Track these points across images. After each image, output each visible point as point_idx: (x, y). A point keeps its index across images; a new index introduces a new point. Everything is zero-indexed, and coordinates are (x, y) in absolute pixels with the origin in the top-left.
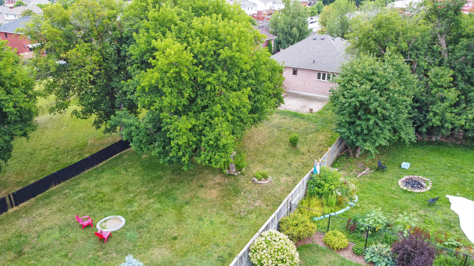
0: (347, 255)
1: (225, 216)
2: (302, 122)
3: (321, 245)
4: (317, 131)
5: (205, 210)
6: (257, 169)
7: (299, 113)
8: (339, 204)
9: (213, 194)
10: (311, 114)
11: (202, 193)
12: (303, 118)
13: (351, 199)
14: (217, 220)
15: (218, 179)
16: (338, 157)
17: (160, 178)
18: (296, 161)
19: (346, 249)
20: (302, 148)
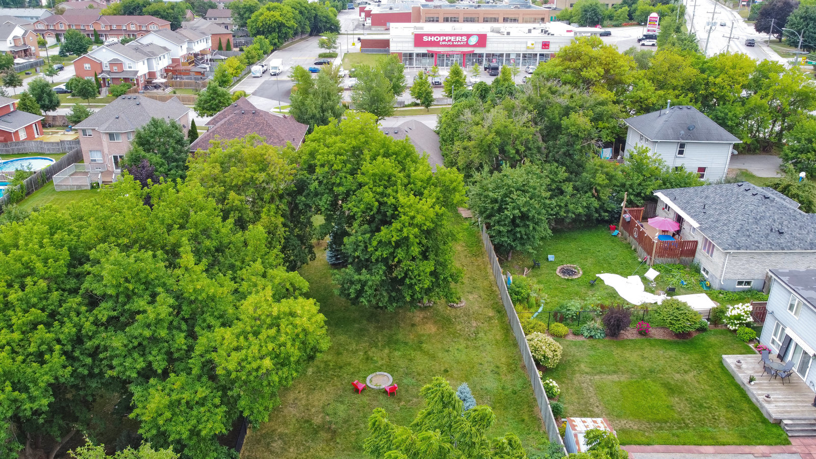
15: (419, 313)
17: (364, 329)
19: (569, 333)
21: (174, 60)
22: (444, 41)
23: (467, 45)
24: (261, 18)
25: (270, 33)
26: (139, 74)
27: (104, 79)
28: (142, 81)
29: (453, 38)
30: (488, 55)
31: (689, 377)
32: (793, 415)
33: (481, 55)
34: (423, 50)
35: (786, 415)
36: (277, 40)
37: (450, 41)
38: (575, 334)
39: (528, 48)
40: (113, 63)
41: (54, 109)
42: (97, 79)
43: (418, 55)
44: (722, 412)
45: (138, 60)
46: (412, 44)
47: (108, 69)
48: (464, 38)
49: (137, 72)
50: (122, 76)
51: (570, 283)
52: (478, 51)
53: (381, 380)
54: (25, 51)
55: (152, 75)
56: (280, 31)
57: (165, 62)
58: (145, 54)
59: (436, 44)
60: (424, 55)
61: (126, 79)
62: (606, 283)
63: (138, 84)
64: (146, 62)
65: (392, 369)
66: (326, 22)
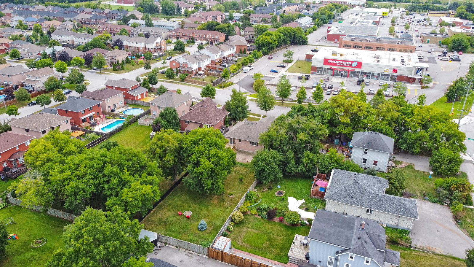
0: (256, 216)
1: (221, 209)
2: (244, 168)
3: (249, 214)
4: (250, 172)
5: (215, 207)
6: (229, 192)
7: (243, 163)
8: (255, 202)
9: (216, 202)
10: (248, 164)
11: (212, 202)
12: (244, 166)
13: (259, 200)
14: (219, 210)
15: (216, 196)
16: (257, 185)
17: (196, 197)
18: (242, 187)
19: (256, 214)
20: (244, 181)
21: (212, 61)
22: (339, 63)
23: (351, 66)
24: (261, 39)
25: (264, 46)
26: (193, 69)
27: (180, 70)
28: (194, 72)
29: (344, 62)
30: (362, 73)
31: (279, 238)
32: (294, 256)
33: (359, 72)
34: (328, 67)
35: (292, 256)
36: (266, 51)
37: (342, 63)
38: (259, 215)
39: (384, 71)
40: (185, 64)
41: (155, 85)
42: (177, 70)
43: (325, 69)
44: (277, 250)
45: (194, 63)
46: (323, 63)
47: (182, 66)
48: (350, 63)
49: (192, 68)
50: (187, 69)
51: (277, 198)
52: (357, 70)
53: (188, 213)
54: (160, 48)
55: (200, 69)
56: (269, 46)
57: (208, 62)
58: (198, 60)
59: (335, 64)
60: (328, 69)
61: (188, 71)
62: (288, 201)
63: (192, 73)
64: (198, 63)
65: (193, 211)
66: (300, 39)
